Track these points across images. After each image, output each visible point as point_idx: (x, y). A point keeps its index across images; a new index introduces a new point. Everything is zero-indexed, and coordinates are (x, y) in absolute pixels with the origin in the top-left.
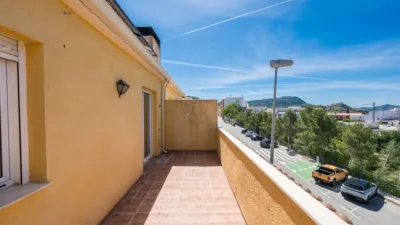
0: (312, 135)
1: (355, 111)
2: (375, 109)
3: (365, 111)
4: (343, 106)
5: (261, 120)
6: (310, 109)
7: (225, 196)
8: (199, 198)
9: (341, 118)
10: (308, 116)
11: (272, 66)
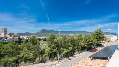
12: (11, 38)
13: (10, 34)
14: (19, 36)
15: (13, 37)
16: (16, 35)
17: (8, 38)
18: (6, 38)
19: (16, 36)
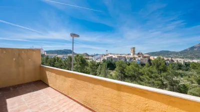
0: (79, 66)
1: (90, 56)
2: (95, 55)
3: (92, 56)
4: (87, 54)
5: (55, 61)
6: (78, 55)
7: (61, 98)
8: (47, 106)
9: (87, 59)
10: (77, 58)
11: (71, 36)
12: (140, 59)
13: (138, 54)
14: (149, 57)
15: (141, 58)
16: (145, 55)
17: (137, 59)
18: (135, 58)
19: (145, 57)
